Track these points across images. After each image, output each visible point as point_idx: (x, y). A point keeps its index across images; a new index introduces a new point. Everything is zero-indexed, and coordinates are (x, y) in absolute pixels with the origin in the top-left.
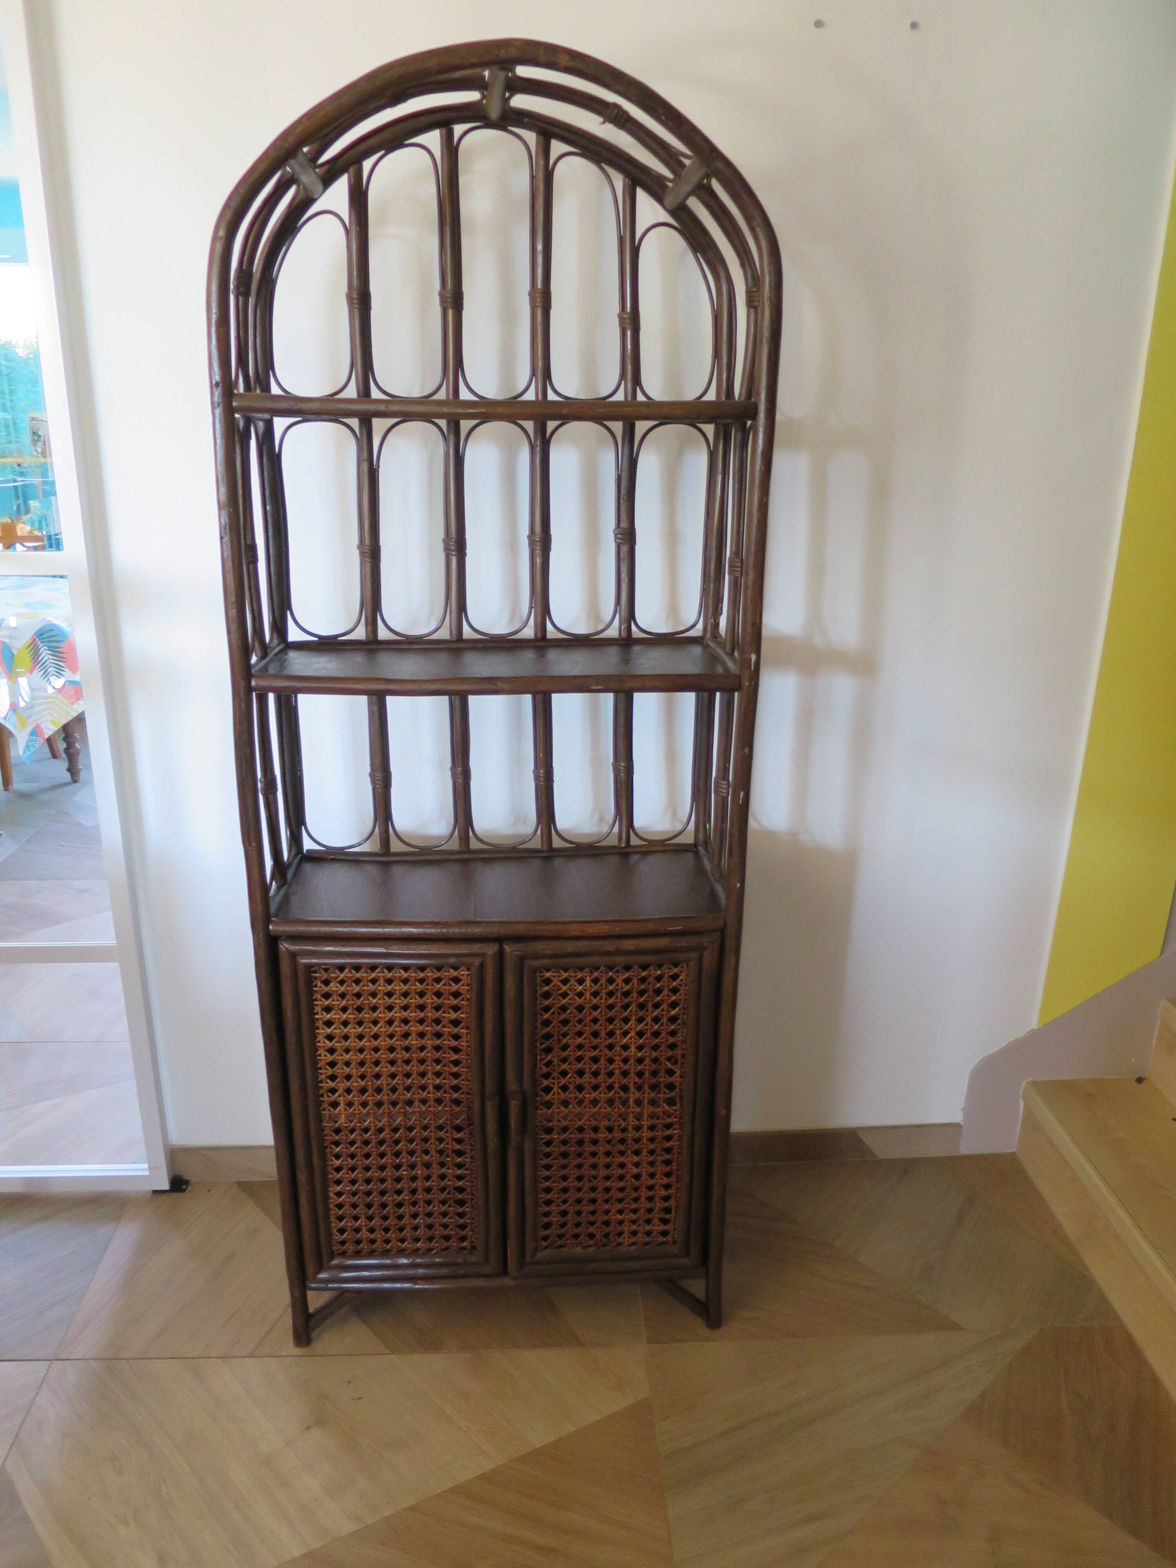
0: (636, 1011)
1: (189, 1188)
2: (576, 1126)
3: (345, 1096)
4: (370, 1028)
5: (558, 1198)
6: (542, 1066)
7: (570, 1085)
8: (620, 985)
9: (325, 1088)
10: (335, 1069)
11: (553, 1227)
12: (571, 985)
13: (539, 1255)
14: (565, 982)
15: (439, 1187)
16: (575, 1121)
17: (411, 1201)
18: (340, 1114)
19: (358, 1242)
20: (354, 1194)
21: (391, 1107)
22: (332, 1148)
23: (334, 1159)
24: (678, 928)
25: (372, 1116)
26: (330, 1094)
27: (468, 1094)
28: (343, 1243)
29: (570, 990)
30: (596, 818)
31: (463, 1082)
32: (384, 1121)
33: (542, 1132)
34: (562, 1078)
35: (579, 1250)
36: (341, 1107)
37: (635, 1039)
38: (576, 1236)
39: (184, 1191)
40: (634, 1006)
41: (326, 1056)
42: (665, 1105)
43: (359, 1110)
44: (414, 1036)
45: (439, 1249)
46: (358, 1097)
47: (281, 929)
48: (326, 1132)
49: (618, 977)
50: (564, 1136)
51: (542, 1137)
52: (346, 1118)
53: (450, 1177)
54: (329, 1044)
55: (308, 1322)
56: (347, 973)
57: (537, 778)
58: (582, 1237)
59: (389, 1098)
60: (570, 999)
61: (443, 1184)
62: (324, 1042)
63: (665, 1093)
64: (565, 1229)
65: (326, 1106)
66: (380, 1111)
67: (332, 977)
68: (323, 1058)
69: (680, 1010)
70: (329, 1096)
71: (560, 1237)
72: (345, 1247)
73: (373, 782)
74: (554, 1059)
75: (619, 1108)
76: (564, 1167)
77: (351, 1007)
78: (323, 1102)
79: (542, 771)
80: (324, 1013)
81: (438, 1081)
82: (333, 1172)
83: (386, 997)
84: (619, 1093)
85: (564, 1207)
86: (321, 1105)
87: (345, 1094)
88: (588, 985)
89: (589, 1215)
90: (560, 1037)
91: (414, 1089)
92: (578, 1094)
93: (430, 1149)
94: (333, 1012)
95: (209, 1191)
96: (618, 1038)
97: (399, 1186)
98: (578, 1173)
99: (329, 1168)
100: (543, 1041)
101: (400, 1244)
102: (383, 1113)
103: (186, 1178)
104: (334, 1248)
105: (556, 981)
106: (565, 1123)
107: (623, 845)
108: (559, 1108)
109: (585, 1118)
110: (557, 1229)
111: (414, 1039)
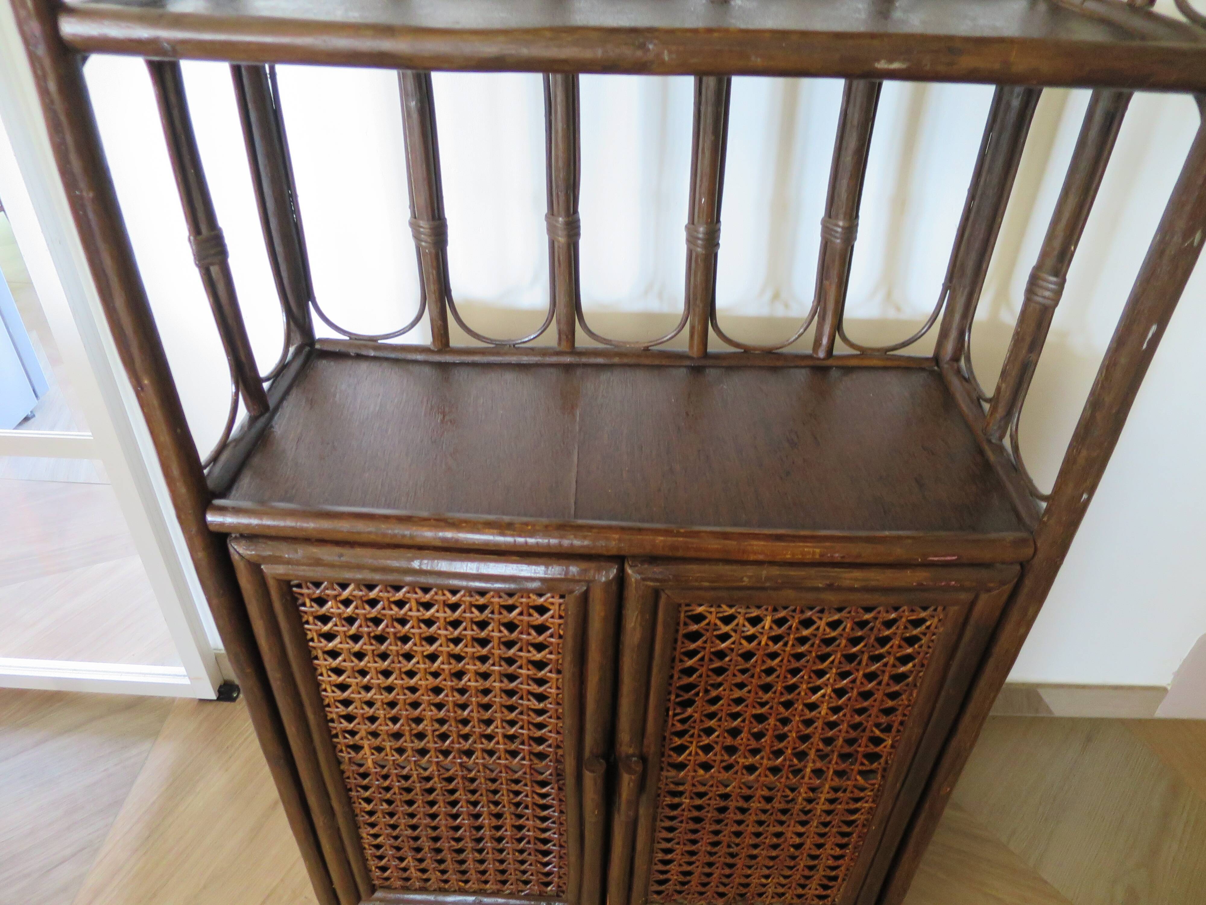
0: (840, 663)
2: (719, 792)
3: (369, 740)
5: (682, 859)
6: (675, 723)
7: (715, 746)
8: (821, 629)
9: (338, 728)
10: (351, 708)
11: (670, 884)
12: (737, 625)
14: (727, 620)
15: (514, 837)
16: (718, 787)
17: (475, 848)
18: (365, 758)
19: (406, 879)
20: (396, 837)
21: (440, 757)
22: (358, 792)
23: (363, 803)
24: (949, 558)
25: (413, 763)
26: (347, 736)
27: (558, 747)
28: (386, 879)
29: (735, 631)
30: (768, 295)
31: (550, 734)
32: (431, 769)
33: (666, 795)
34: (704, 737)
36: (366, 751)
37: (831, 697)
38: (701, 893)
39: (234, 699)
40: (839, 655)
41: (334, 692)
42: (859, 777)
43: (393, 756)
44: (471, 676)
45: (514, 891)
46: (391, 741)
47: (229, 520)
48: (347, 775)
49: (821, 619)
50: (699, 801)
51: (666, 799)
52: (374, 763)
53: (529, 828)
54: (337, 678)
56: (353, 591)
57: (691, 240)
58: (708, 894)
59: (436, 745)
60: (733, 643)
61: (519, 834)
62: (330, 676)
63: (862, 764)
64: (686, 886)
65: (344, 748)
66: (425, 759)
67: (328, 595)
69: (914, 666)
70: (346, 738)
71: (679, 892)
72: (389, 883)
73: (417, 237)
74: (695, 714)
75: (788, 778)
76: (694, 831)
77: (366, 636)
78: (339, 743)
79: (701, 229)
80: (322, 640)
81: (510, 731)
82: (363, 815)
84: (791, 760)
85: (687, 868)
86: (335, 747)
87: (370, 737)
88: (767, 627)
89: (723, 877)
90: (709, 688)
91: (474, 738)
92: (726, 757)
93: (500, 801)
94: (338, 640)
96: (803, 694)
97: (457, 834)
98: (714, 838)
99: (357, 811)
100: (682, 693)
101: (463, 885)
102: (429, 761)
104: (373, 883)
105: (712, 618)
106: (702, 788)
107: (821, 354)
108: (695, 771)
109: (733, 784)
110: (676, 885)
111: (472, 680)
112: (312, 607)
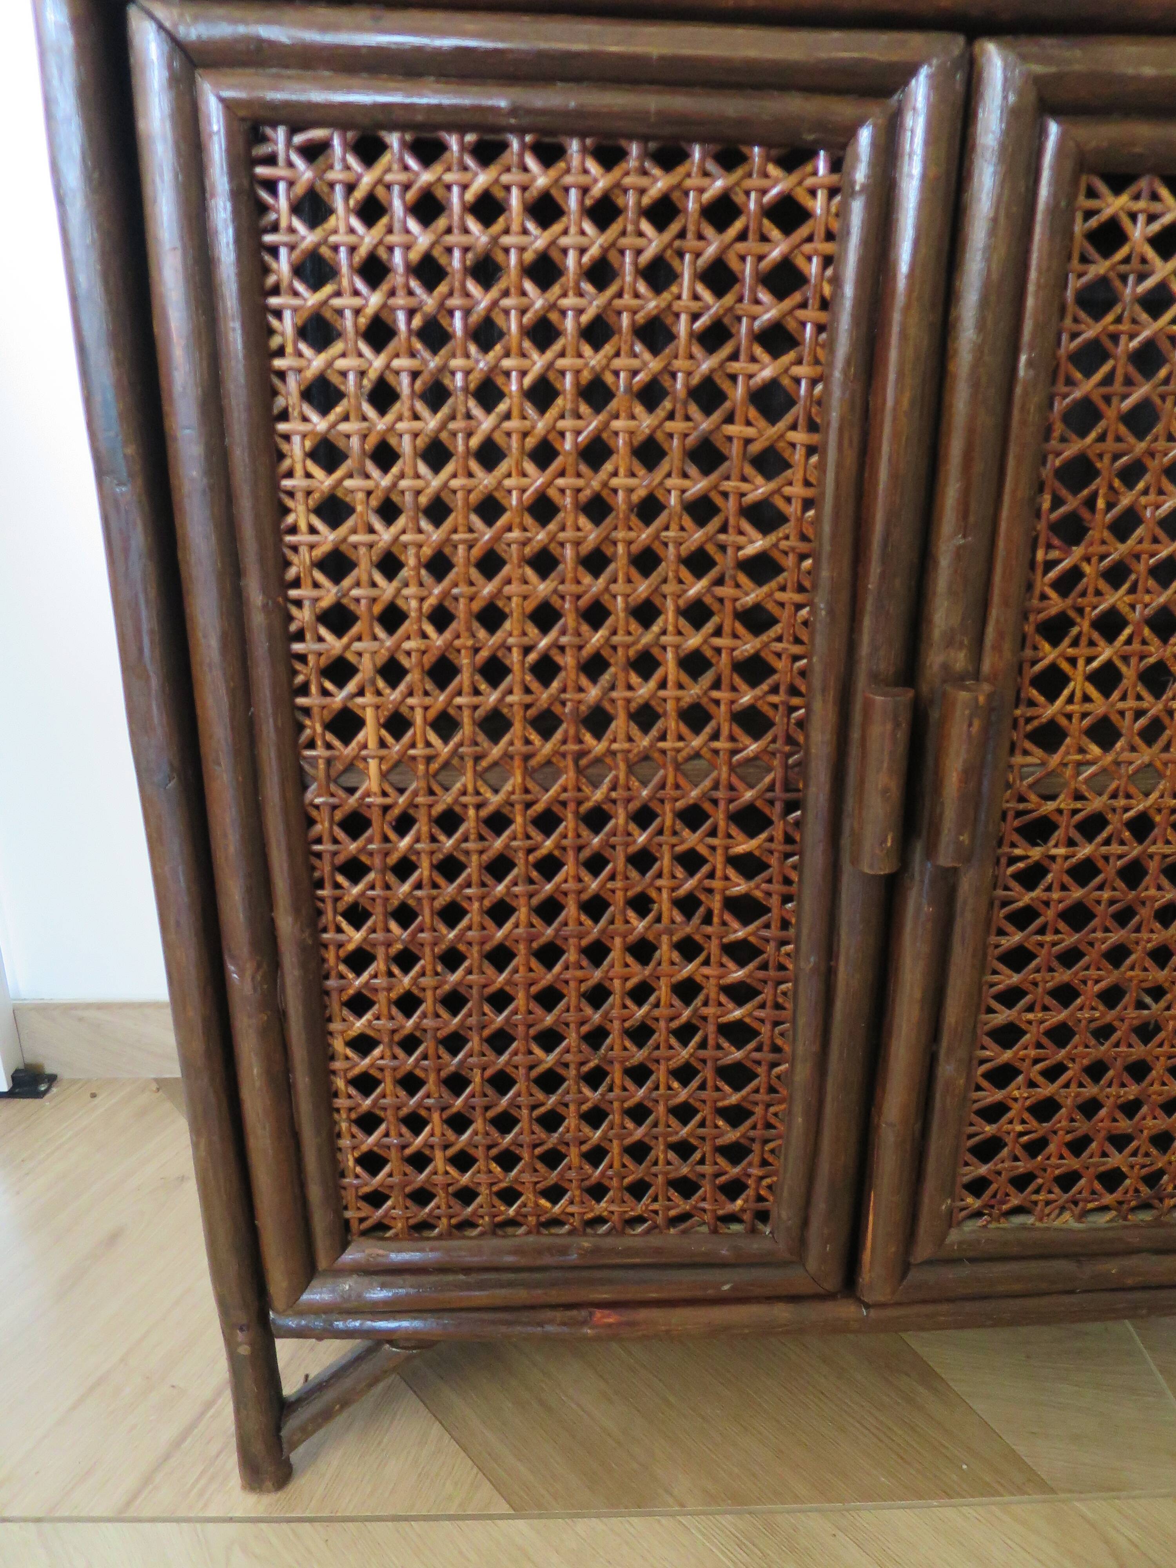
1: (54, 1090)
2: (1131, 814)
3: (379, 693)
4: (469, 416)
5: (1036, 1061)
6: (1047, 590)
7: (1124, 669)
9: (311, 659)
10: (347, 582)
11: (1005, 1152)
13: (954, 1236)
15: (675, 1024)
16: (1128, 796)
17: (585, 1069)
18: (365, 759)
19: (422, 1196)
20: (410, 1044)
21: (534, 737)
22: (337, 886)
23: (344, 925)
25: (469, 764)
26: (328, 685)
27: (794, 691)
28: (376, 1199)
31: (778, 646)
32: (508, 787)
33: (1016, 838)
34: (1102, 643)
35: (1068, 1220)
36: (369, 734)
38: (1067, 1181)
39: (40, 1095)
41: (313, 530)
43: (428, 744)
44: (621, 458)
45: (660, 1220)
46: (426, 693)
48: (318, 828)
50: (1085, 851)
51: (1018, 852)
52: (384, 775)
53: (711, 989)
54: (324, 481)
55: (278, 1429)
58: (1083, 1181)
59: (528, 699)
61: (686, 1014)
62: (308, 475)
64: (1039, 1158)
65: (319, 729)
66: (496, 752)
68: (303, 537)
70: (325, 693)
71: (1021, 1182)
72: (381, 1212)
74: (1087, 569)
76: (1070, 957)
78: (307, 711)
80: (303, 346)
81: (694, 641)
82: (342, 968)
83: (528, 286)
85: (1047, 1090)
86: (301, 727)
87: (381, 684)
89: (1119, 1115)
90: (1117, 481)
91: (612, 670)
92: (1147, 701)
93: (653, 894)
94: (338, 347)
95: (94, 1096)
97: (549, 1019)
98: (1110, 977)
99: (331, 956)
100: (1064, 493)
101: (548, 1205)
102: (508, 756)
103: (50, 1069)
104: (348, 1214)
105: (1137, 236)
106: (1096, 804)
108: (1082, 751)
109: (1161, 787)
110: (1016, 1159)
111: (622, 471)
112: (292, 230)
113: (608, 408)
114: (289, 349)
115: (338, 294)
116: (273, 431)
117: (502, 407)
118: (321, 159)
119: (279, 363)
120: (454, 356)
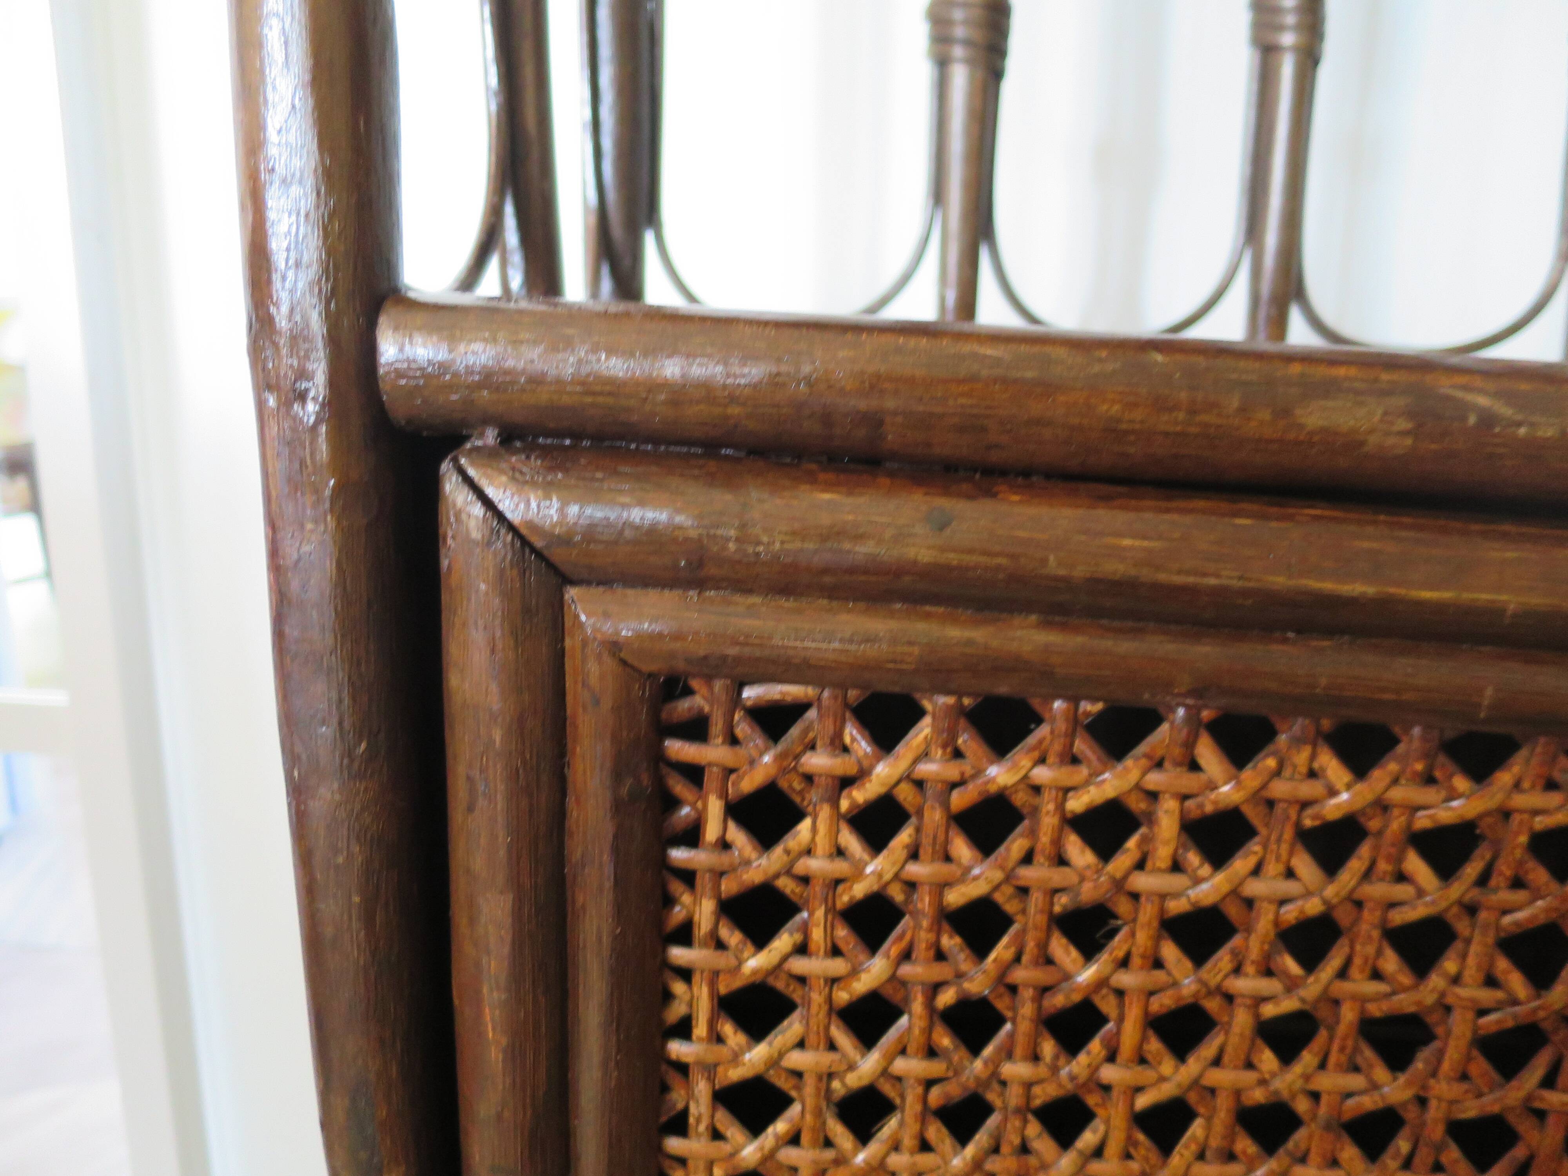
56: (924, 755)
77: (918, 1006)
80: (728, 1029)
112: (724, 845)
113: (1290, 1144)
114: (700, 1029)
115: (802, 949)
116: (659, 1149)
117: (1088, 1138)
118: (795, 731)
119: (677, 1048)
120: (1009, 1055)
